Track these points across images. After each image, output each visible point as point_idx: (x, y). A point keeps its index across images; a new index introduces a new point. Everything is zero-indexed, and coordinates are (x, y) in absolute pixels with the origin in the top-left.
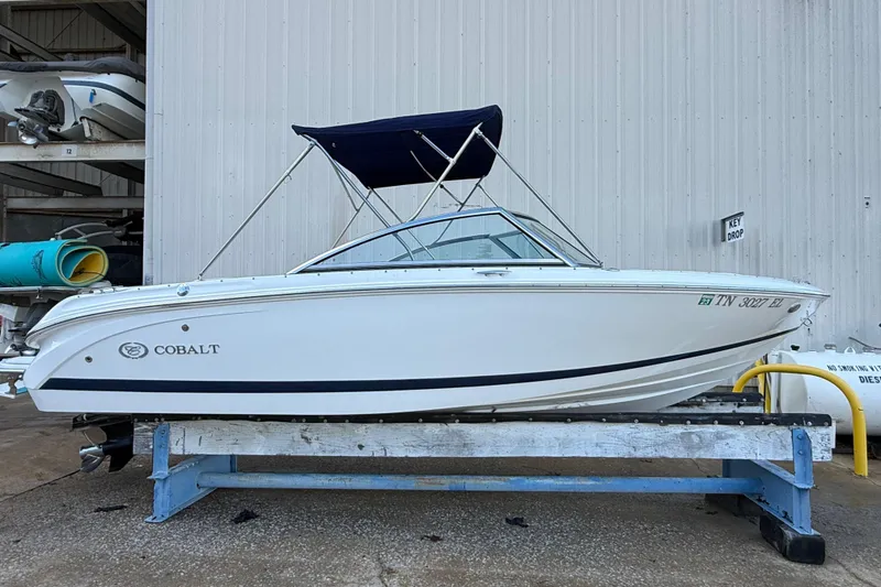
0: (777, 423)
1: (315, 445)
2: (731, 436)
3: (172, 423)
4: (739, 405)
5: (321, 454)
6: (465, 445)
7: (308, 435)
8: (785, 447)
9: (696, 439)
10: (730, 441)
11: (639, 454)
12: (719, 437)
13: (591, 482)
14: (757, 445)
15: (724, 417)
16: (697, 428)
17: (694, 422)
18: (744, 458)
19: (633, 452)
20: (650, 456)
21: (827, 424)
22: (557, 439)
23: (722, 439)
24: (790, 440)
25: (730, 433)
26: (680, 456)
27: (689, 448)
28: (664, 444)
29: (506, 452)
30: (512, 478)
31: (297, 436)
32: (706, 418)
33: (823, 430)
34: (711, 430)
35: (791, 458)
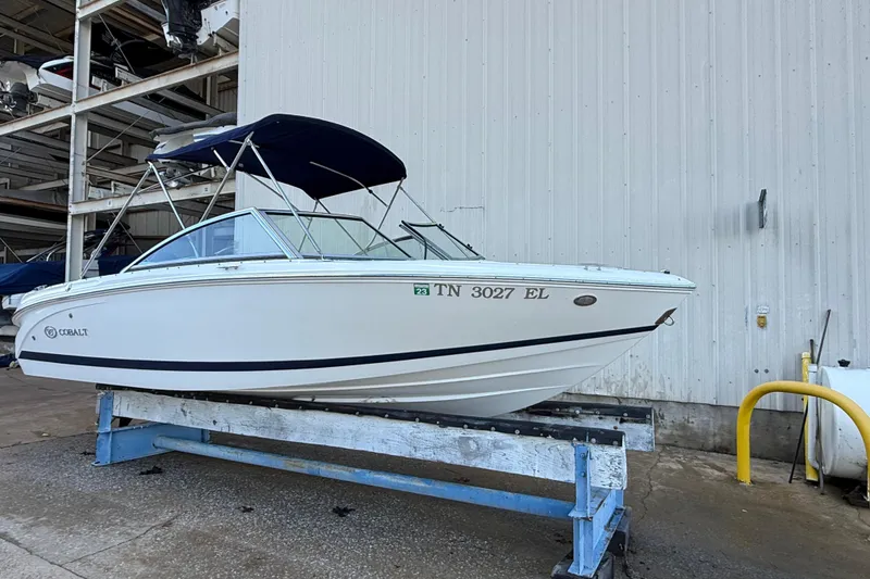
0: (556, 436)
1: (189, 416)
2: (510, 447)
3: (115, 391)
4: (622, 421)
5: (191, 426)
6: (282, 429)
7: (185, 408)
8: (567, 466)
9: (473, 446)
10: (506, 451)
11: (418, 455)
12: (496, 445)
13: (422, 485)
14: (536, 460)
15: (501, 424)
16: (474, 434)
17: (471, 427)
18: (520, 473)
19: (413, 452)
20: (429, 458)
21: (615, 443)
22: (351, 431)
23: (501, 448)
24: (573, 458)
25: (508, 442)
26: (458, 462)
27: (466, 455)
28: (443, 447)
29: (311, 439)
30: (357, 470)
31: (179, 408)
32: (483, 423)
33: (612, 451)
34: (489, 438)
35: (572, 479)
